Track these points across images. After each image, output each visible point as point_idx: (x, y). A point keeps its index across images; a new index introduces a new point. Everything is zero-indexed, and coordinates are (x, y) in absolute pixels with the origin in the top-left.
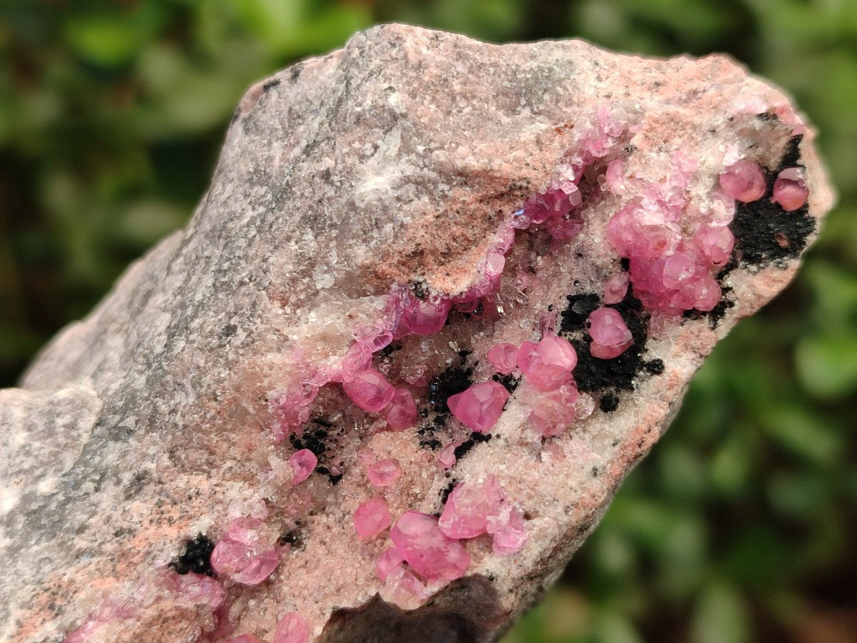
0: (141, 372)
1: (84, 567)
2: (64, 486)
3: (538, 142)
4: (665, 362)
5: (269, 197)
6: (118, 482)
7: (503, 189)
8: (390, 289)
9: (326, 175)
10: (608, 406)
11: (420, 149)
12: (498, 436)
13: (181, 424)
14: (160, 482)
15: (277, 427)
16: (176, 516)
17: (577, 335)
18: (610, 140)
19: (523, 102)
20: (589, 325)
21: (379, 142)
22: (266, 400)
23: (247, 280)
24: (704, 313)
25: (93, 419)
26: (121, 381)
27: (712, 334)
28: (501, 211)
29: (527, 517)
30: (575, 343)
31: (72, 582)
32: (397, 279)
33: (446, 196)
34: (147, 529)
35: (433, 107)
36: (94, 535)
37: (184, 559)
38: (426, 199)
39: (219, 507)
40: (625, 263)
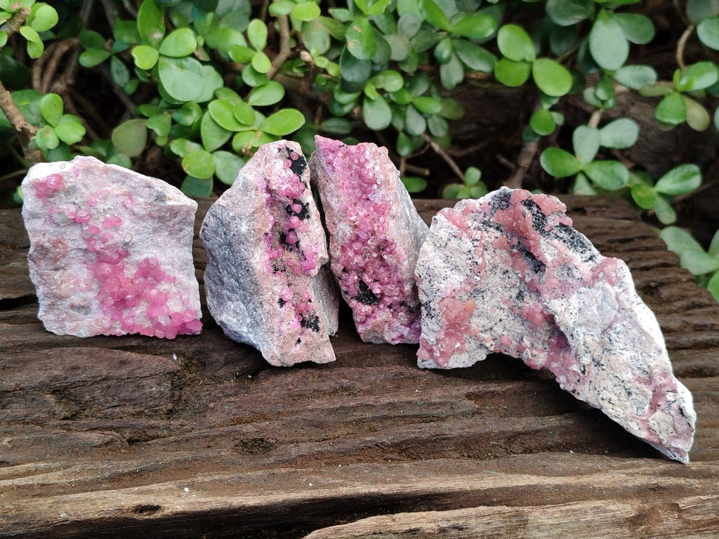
1: (269, 323)
2: (251, 318)
4: (308, 202)
5: (227, 247)
6: (258, 307)
8: (261, 239)
9: (234, 235)
10: (308, 217)
12: (300, 239)
13: (257, 290)
14: (264, 300)
15: (270, 274)
16: (272, 302)
17: (293, 213)
18: (264, 182)
19: (246, 192)
20: (293, 210)
21: (236, 222)
22: (265, 273)
24: (304, 188)
25: (242, 305)
27: (309, 189)
29: (316, 244)
30: (294, 215)
32: (261, 236)
34: (271, 308)
36: (264, 318)
37: (281, 305)
38: (252, 222)
39: (276, 293)
40: (288, 197)
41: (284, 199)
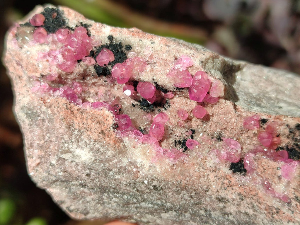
0: (185, 216)
1: (259, 207)
3: (50, 107)
4: (108, 35)
5: (106, 194)
6: (225, 207)
7: (69, 112)
8: (119, 138)
9: (89, 175)
10: (129, 48)
11: (66, 145)
12: (153, 79)
13: (194, 192)
14: (218, 191)
15: (182, 158)
16: (228, 181)
17: (110, 67)
18: (42, 84)
19: (39, 118)
20: (105, 65)
21: (70, 161)
22: (174, 165)
23: (136, 189)
24: (87, 30)
26: (191, 222)
27: (93, 25)
28: (78, 110)
29: (176, 59)
30: (113, 67)
31: (266, 209)
32: (114, 136)
33: (79, 130)
34: (236, 190)
35: (51, 147)
36: (246, 208)
37: (241, 171)
38: (82, 137)
39: (218, 167)
40: (79, 61)
41: (78, 69)
